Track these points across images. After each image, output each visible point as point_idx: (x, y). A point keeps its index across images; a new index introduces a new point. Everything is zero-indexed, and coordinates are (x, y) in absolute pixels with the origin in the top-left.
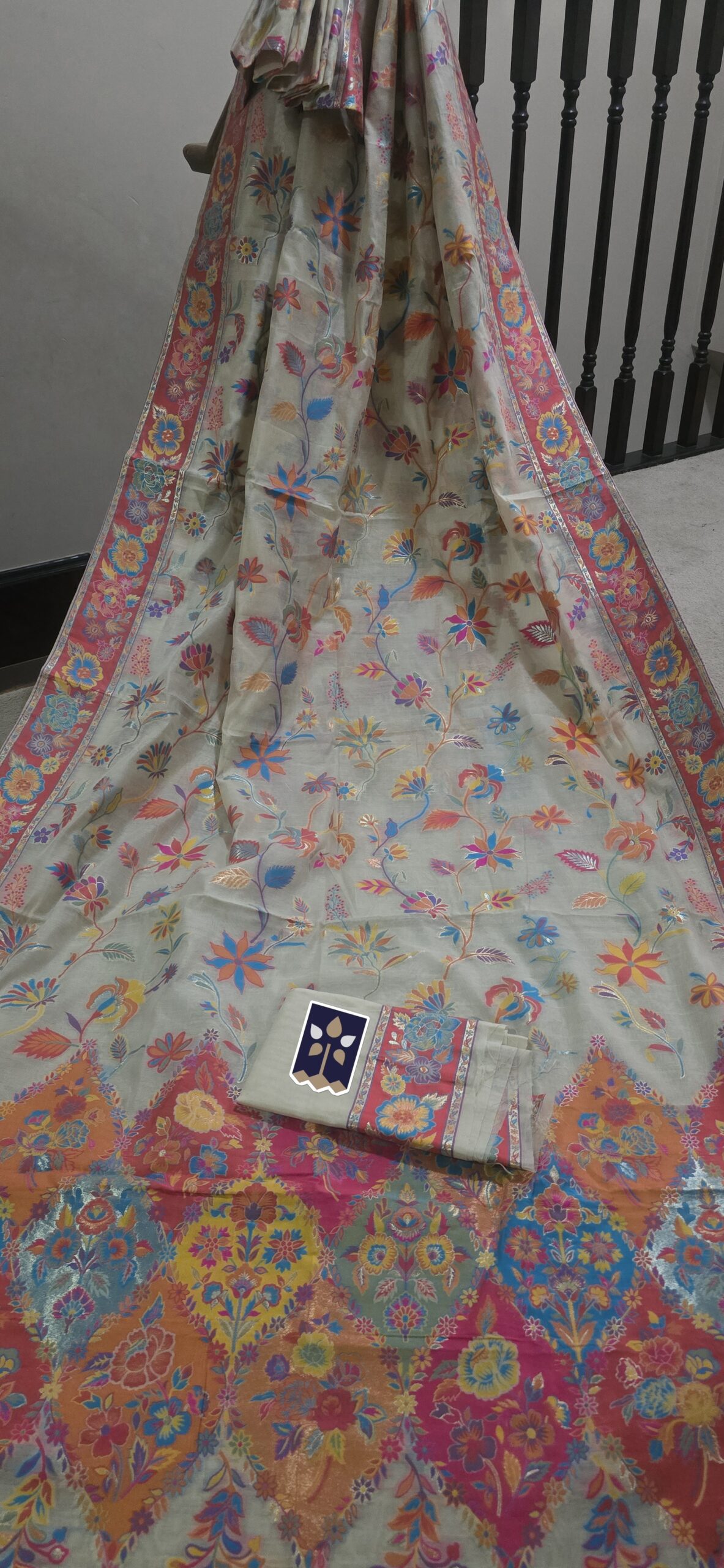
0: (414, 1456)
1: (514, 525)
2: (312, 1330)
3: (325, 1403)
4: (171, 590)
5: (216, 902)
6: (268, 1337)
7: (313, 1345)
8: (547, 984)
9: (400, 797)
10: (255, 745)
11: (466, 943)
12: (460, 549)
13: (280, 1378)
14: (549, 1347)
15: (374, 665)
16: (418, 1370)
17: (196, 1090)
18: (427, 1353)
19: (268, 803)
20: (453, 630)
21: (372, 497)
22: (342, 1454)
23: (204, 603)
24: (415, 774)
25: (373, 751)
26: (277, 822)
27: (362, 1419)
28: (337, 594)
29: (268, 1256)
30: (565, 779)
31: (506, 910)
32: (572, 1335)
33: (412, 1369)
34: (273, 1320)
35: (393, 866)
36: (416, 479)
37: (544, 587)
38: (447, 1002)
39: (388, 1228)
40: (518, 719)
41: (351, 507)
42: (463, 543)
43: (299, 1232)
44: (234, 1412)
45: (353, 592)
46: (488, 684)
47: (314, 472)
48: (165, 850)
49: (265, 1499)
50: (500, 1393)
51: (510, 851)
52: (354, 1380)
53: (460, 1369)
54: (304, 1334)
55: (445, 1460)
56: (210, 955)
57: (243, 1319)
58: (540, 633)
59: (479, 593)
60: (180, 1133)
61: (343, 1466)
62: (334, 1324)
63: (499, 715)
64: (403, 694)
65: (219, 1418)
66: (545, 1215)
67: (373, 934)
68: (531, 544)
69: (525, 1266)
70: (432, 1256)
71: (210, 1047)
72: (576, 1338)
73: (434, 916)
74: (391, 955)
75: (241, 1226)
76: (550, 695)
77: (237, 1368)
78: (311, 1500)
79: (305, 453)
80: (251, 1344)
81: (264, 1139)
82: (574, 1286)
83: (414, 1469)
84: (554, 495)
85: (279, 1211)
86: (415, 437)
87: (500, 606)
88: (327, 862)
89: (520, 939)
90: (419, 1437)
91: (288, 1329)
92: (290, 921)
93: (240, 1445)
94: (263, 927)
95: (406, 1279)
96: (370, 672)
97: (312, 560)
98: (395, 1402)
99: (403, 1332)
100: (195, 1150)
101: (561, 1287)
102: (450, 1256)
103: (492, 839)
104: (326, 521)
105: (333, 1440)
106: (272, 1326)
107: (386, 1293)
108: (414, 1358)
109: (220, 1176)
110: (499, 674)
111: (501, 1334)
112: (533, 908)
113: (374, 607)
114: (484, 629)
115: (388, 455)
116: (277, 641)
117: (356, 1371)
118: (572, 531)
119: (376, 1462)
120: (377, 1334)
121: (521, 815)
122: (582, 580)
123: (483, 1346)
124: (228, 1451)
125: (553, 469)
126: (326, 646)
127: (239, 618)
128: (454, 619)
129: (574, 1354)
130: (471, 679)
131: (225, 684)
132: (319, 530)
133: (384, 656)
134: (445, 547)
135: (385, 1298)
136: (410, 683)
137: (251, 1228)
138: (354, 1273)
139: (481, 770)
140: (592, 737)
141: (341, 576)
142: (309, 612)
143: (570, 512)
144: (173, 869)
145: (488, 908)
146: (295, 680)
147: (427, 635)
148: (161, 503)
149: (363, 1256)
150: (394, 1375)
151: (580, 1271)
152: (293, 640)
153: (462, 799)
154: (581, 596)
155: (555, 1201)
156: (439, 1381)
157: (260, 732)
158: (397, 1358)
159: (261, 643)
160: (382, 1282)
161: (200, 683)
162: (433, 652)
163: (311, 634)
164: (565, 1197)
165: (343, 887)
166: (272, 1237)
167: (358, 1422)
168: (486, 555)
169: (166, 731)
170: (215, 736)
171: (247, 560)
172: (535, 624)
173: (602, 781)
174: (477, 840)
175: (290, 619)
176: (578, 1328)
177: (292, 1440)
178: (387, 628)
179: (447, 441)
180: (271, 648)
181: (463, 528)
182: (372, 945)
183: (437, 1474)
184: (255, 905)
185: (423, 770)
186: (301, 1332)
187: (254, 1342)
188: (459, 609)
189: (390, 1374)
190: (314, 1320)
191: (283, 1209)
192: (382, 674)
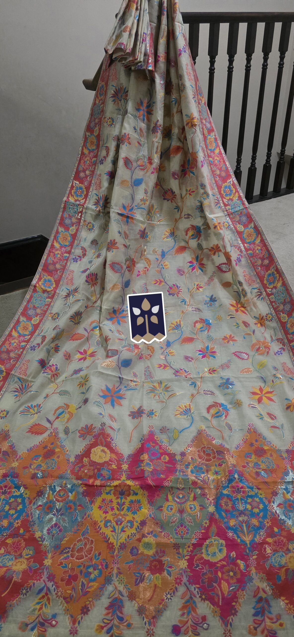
0: (187, 583)
1: (214, 226)
2: (147, 537)
3: (153, 564)
4: (81, 252)
5: (103, 373)
6: (130, 540)
7: (147, 542)
8: (231, 403)
9: (171, 331)
10: (114, 312)
11: (199, 388)
12: (192, 235)
13: (135, 555)
14: (237, 542)
15: (160, 280)
16: (188, 551)
17: (99, 447)
18: (191, 545)
19: (120, 334)
20: (190, 266)
21: (158, 215)
22: (160, 583)
23: (94, 257)
24: (177, 322)
26: (124, 341)
27: (167, 570)
28: (145, 253)
29: (128, 510)
30: (235, 324)
31: (214, 375)
32: (245, 537)
33: (185, 551)
34: (132, 534)
35: (169, 358)
36: (175, 209)
37: (225, 250)
38: (192, 412)
39: (174, 499)
40: (216, 301)
41: (150, 219)
42: (193, 233)
43: (140, 500)
44: (118, 568)
45: (151, 252)
46: (204, 287)
47: (136, 206)
48: (81, 353)
49: (132, 601)
50: (219, 559)
51: (215, 352)
52: (163, 556)
53: (204, 551)
54: (144, 538)
55: (199, 585)
56: (101, 394)
57: (120, 533)
58: (224, 268)
59: (200, 252)
60: (93, 464)
61: (161, 588)
62: (155, 535)
63: (209, 299)
64: (171, 291)
65: (113, 571)
66: (233, 492)
67: (163, 385)
68: (220, 234)
69: (227, 511)
70: (191, 508)
71: (103, 429)
72: (247, 538)
73: (186, 377)
74: (170, 393)
75: (118, 498)
76: (228, 292)
77: (119, 552)
78: (149, 600)
79: (133, 199)
80: (123, 542)
81: (125, 464)
82: (246, 518)
83: (188, 588)
84: (228, 215)
85: (132, 492)
86: (174, 192)
87: (208, 257)
88: (144, 357)
89: (220, 386)
90: (189, 576)
91: (138, 536)
92: (131, 380)
93: (121, 581)
94: (121, 383)
95: (181, 516)
96: (158, 283)
97: (136, 240)
98: (179, 564)
99: (181, 537)
100: (99, 470)
101: (241, 519)
102: (198, 508)
103: (207, 347)
104: (141, 225)
105: (156, 578)
106: (131, 536)
107: (174, 522)
108: (186, 547)
109: (109, 479)
110: (208, 283)
111: (218, 537)
112: (224, 374)
113: (160, 258)
114: (202, 266)
115: (164, 199)
116: (123, 271)
117: (164, 552)
118: (236, 228)
119: (173, 586)
120: (171, 538)
121: (218, 338)
122: (240, 247)
123: (212, 542)
124: (117, 583)
125: (228, 205)
126: (141, 273)
127: (108, 263)
128: (190, 262)
129: (247, 544)
130: (197, 285)
131: (103, 288)
132: (139, 228)
133: (164, 277)
134: (186, 235)
135: (174, 524)
136: (174, 287)
137: (121, 499)
138: (162, 515)
139: (202, 321)
140: (245, 308)
141: (147, 246)
142: (135, 260)
143: (234, 221)
144: (84, 360)
145: (207, 375)
146: (130, 286)
147: (180, 268)
148: (77, 218)
149: (165, 509)
150: (178, 553)
151: (247, 512)
152: (129, 271)
153: (195, 332)
154: (239, 253)
155: (238, 486)
156: (196, 555)
157: (116, 306)
158: (180, 547)
159: (116, 272)
160: (172, 518)
161: (93, 288)
162: (183, 275)
163: (135, 268)
164: (241, 485)
165: (151, 367)
166: (130, 502)
167: (166, 571)
168: (202, 237)
169: (81, 307)
170: (99, 308)
171: (111, 240)
172: (222, 264)
173: (249, 325)
174: (201, 348)
175: (128, 263)
176: (248, 534)
177: (141, 578)
178: (165, 266)
179: (187, 194)
180: (120, 274)
181: (193, 227)
182: (163, 389)
183: (197, 590)
184: (118, 375)
185: (180, 321)
186: (142, 538)
187: (125, 542)
188: (192, 258)
189: (177, 553)
190: (147, 533)
191: (133, 491)
192: (163, 283)
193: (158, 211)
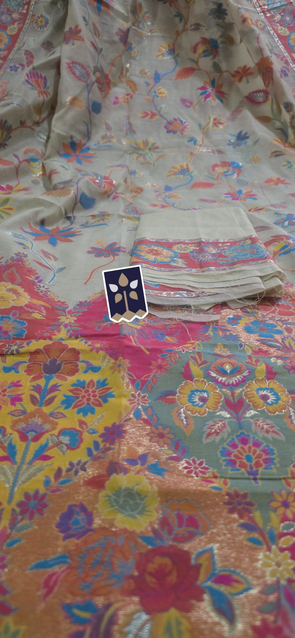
1: (242, 19)
2: (125, 471)
3: (151, 567)
6: (63, 482)
7: (127, 489)
9: (173, 177)
10: (73, 144)
12: (204, 52)
13: (78, 536)
15: (151, 112)
18: (292, 498)
20: (202, 94)
21: (149, 23)
24: (181, 167)
25: (152, 156)
27: (214, 593)
28: (128, 73)
29: (67, 403)
30: (285, 163)
33: (275, 518)
34: (71, 464)
35: (171, 200)
36: (176, 16)
37: (262, 55)
39: (207, 376)
40: (248, 138)
42: (206, 49)
43: (105, 380)
45: (137, 73)
52: (192, 536)
54: (114, 476)
57: (31, 463)
58: (257, 97)
59: (218, 74)
62: (155, 465)
63: (235, 138)
64: (171, 128)
68: (253, 30)
70: (264, 398)
71: (20, 260)
75: (37, 377)
76: (267, 127)
80: (37, 492)
81: (69, 316)
84: (264, 12)
85: (82, 365)
87: (231, 84)
91: (91, 472)
95: (238, 419)
97: (113, 43)
98: (260, 565)
99: (249, 474)
103: (240, 191)
104: (121, 21)
105: (168, 629)
106: (68, 470)
108: (274, 504)
110: (233, 118)
112: (281, 211)
113: (152, 82)
114: (221, 95)
116: (89, 83)
117: (193, 523)
120: (216, 477)
121: (257, 181)
126: (121, 100)
127: (64, 62)
128: (203, 88)
130: (215, 119)
132: (117, 25)
133: (159, 108)
134: (195, 52)
135: (218, 439)
136: (175, 122)
137: (49, 379)
138: (174, 413)
139: (225, 164)
141: (130, 63)
143: (273, 21)
146: (101, 114)
147: (185, 98)
150: (251, 527)
152: (100, 88)
153: (216, 177)
158: (251, 504)
159: (79, 79)
160: (211, 423)
162: (190, 106)
163: (111, 92)
166: (73, 386)
167: (206, 597)
168: (221, 55)
171: (70, 30)
172: (255, 92)
174: (229, 191)
177: (96, 628)
178: (160, 93)
180: (84, 84)
181: (205, 41)
185: (187, 165)
186: (109, 474)
187: (42, 490)
188: (205, 82)
189: (243, 526)
190: (128, 460)
191: (87, 363)
192: (157, 117)
193: (148, 18)
